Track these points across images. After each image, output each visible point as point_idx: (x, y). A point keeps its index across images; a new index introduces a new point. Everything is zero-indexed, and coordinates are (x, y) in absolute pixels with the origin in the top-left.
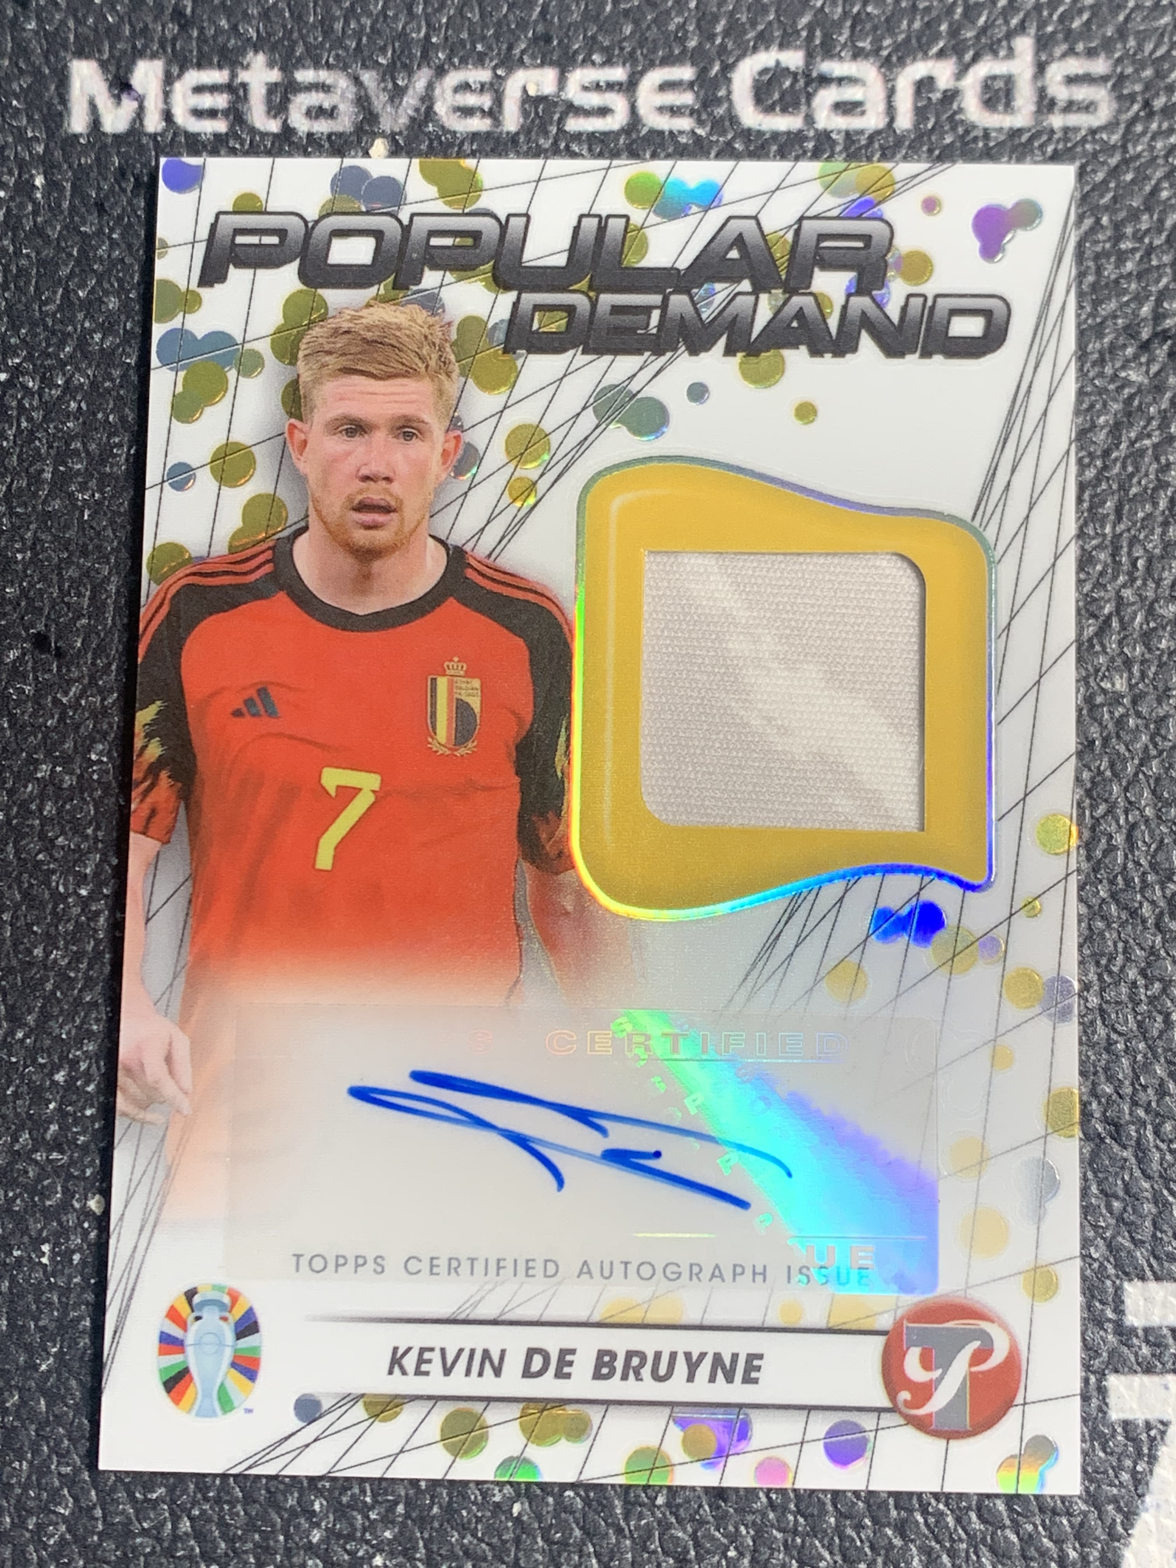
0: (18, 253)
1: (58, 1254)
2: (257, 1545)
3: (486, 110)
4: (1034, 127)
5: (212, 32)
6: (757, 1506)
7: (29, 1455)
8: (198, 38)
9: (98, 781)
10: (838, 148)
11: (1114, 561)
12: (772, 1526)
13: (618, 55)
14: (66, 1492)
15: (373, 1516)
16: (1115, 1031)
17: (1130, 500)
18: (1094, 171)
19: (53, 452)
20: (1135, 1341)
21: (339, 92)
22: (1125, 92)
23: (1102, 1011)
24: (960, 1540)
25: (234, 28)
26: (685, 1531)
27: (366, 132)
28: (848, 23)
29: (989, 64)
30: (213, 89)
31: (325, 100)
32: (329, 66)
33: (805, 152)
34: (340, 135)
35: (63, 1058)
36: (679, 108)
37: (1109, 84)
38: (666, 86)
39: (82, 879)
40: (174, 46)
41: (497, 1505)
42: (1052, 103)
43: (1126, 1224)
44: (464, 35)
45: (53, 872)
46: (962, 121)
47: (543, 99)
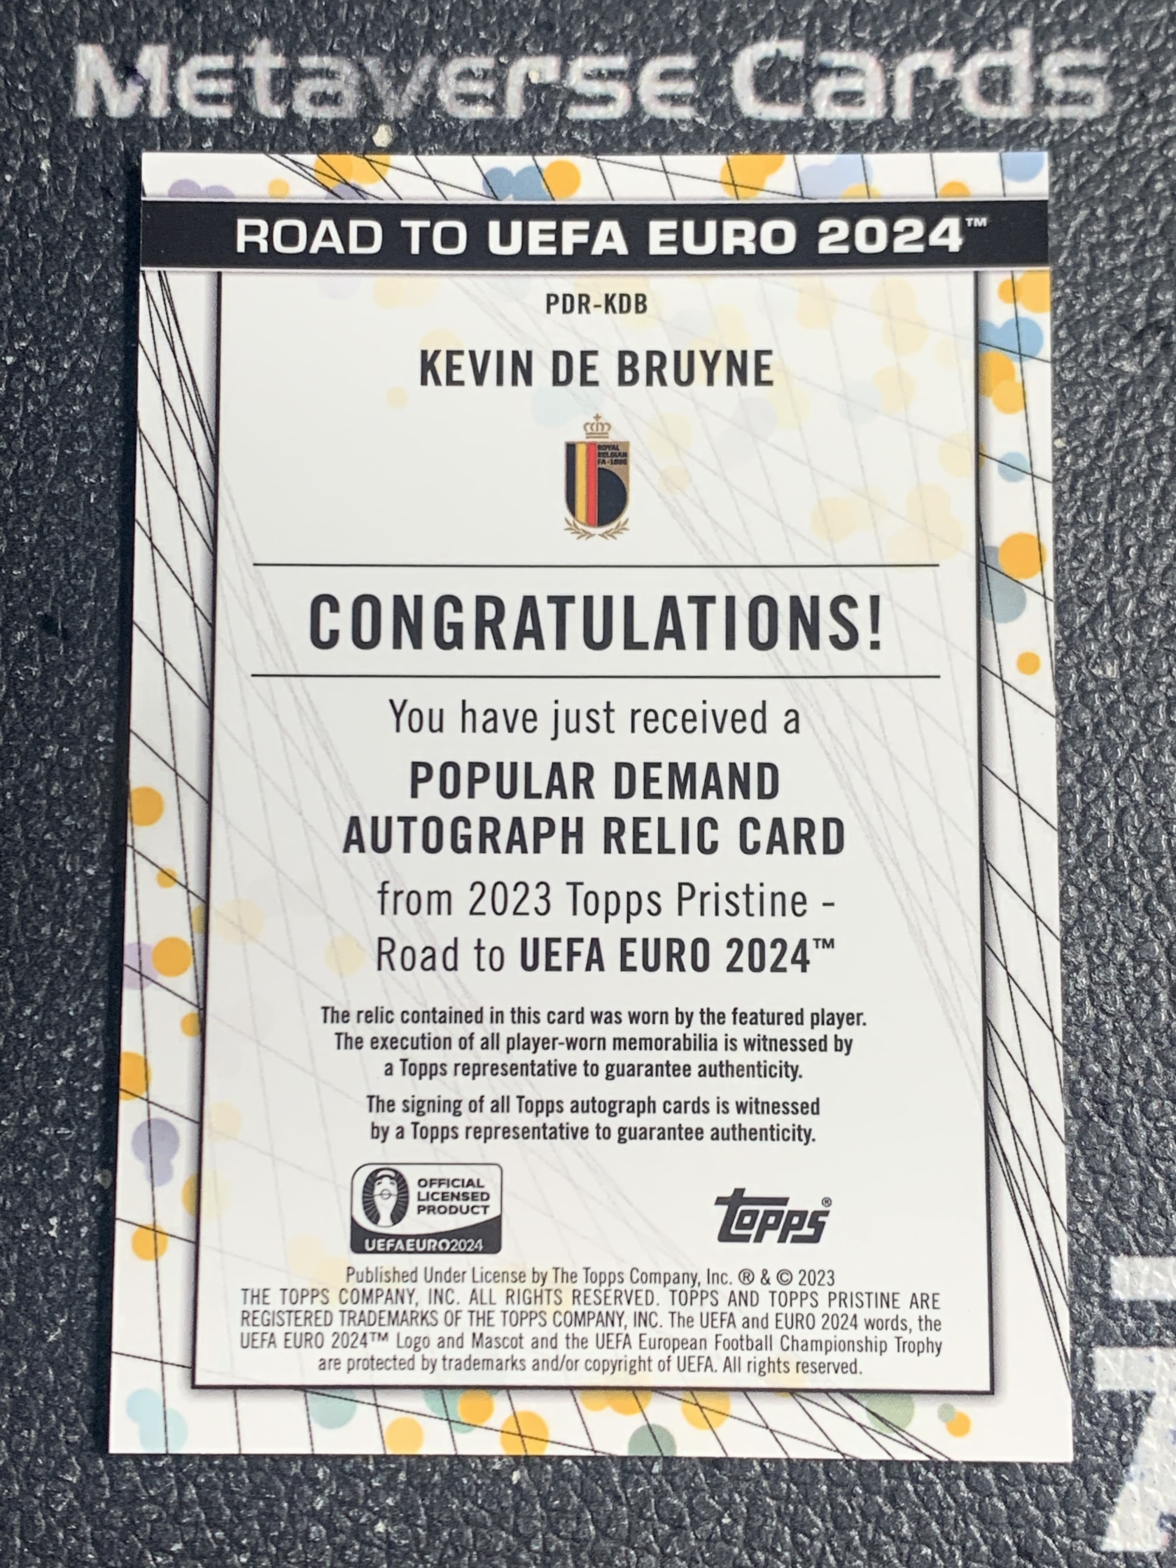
0: (24, 237)
1: (66, 1227)
2: (261, 1513)
3: (489, 96)
4: (1030, 118)
5: (217, 17)
6: (750, 1474)
7: (38, 1424)
8: (203, 22)
9: (105, 762)
10: (838, 138)
11: (1106, 549)
12: (766, 1494)
13: (620, 44)
14: (74, 1459)
15: (375, 1484)
16: (1104, 1011)
17: (1122, 489)
18: (1090, 163)
19: (59, 436)
20: (1121, 1314)
21: (343, 78)
22: (1121, 84)
23: (1090, 991)
24: (949, 1508)
25: (240, 13)
26: (680, 1498)
27: (371, 120)
28: (848, 14)
29: (986, 56)
30: (218, 74)
31: (329, 87)
32: (333, 52)
33: (804, 142)
34: (344, 121)
35: (71, 1034)
36: (680, 97)
37: (1106, 76)
38: (666, 75)
39: (89, 859)
40: (179, 30)
41: (497, 1472)
42: (1049, 95)
43: (1113, 1200)
44: (468, 23)
45: (61, 851)
46: (960, 112)
47: (546, 87)
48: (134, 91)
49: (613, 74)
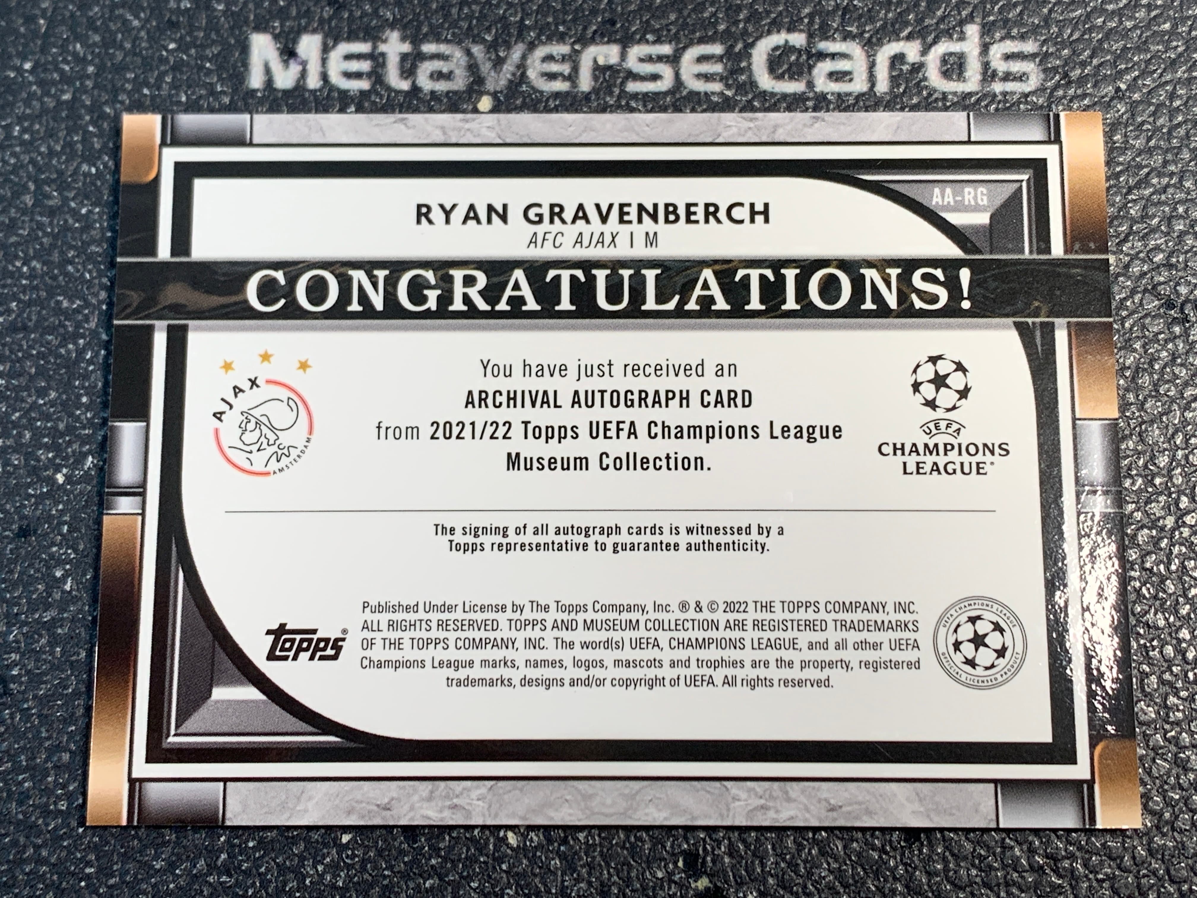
3: (566, 74)
4: (981, 91)
5: (359, 13)
8: (348, 18)
10: (833, 104)
13: (666, 36)
21: (455, 60)
22: (1049, 66)
25: (376, 11)
27: (476, 91)
28: (840, 13)
29: (946, 44)
30: (359, 57)
31: (444, 67)
32: (447, 41)
33: (807, 107)
34: (455, 93)
36: (712, 75)
37: (1037, 60)
38: (702, 59)
40: (330, 24)
42: (994, 74)
44: (550, 20)
46: (926, 87)
47: (609, 68)
48: (295, 69)
49: (660, 59)
